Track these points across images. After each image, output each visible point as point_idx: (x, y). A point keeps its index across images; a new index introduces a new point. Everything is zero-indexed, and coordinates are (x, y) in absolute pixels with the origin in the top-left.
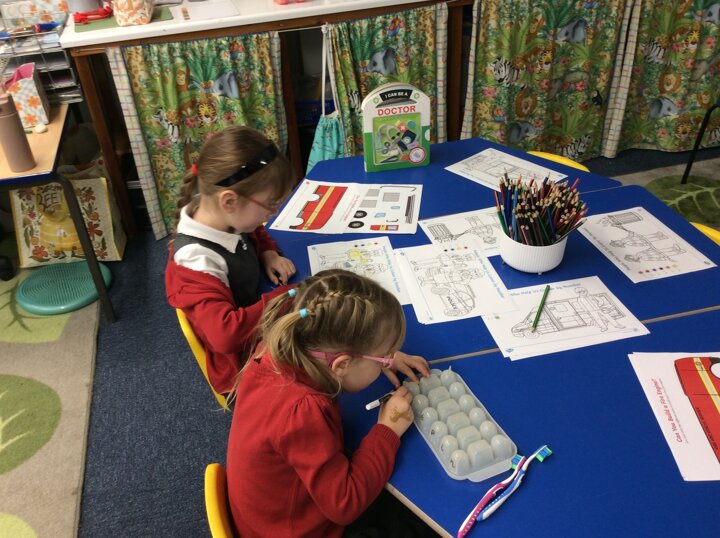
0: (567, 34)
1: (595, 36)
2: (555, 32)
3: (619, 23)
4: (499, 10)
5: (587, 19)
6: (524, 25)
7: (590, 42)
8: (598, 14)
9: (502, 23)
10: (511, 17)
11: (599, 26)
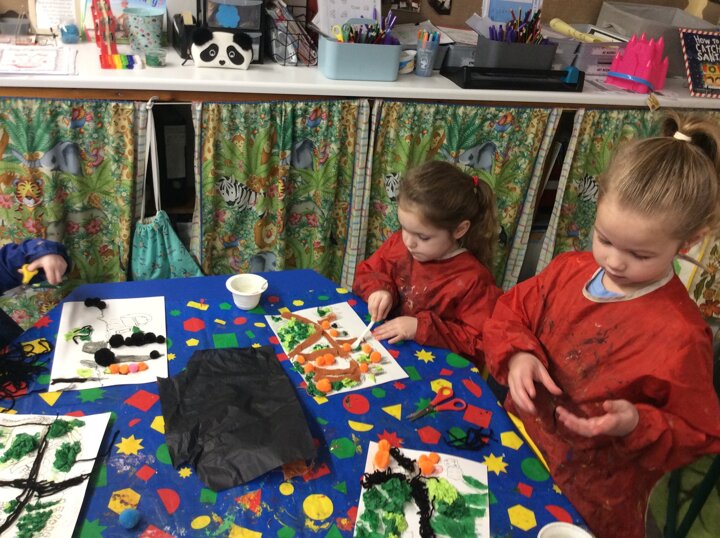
0: (471, 158)
1: (504, 165)
2: (458, 152)
3: (535, 153)
4: (399, 118)
5: (497, 144)
6: (425, 139)
7: (498, 170)
8: (510, 139)
9: (401, 134)
10: (412, 129)
11: (510, 153)
